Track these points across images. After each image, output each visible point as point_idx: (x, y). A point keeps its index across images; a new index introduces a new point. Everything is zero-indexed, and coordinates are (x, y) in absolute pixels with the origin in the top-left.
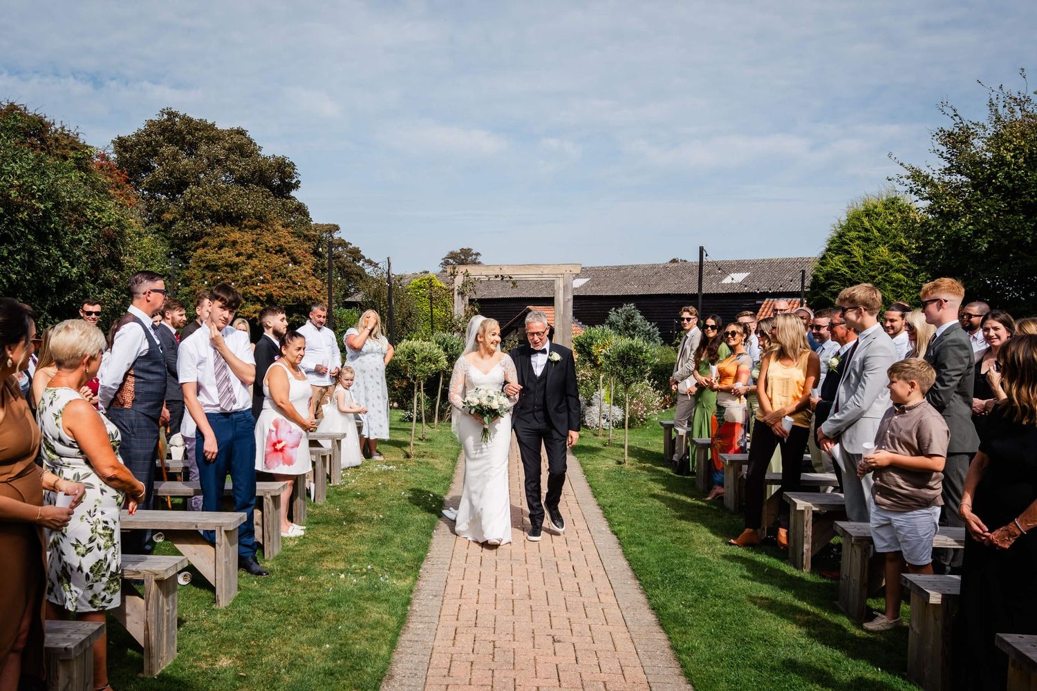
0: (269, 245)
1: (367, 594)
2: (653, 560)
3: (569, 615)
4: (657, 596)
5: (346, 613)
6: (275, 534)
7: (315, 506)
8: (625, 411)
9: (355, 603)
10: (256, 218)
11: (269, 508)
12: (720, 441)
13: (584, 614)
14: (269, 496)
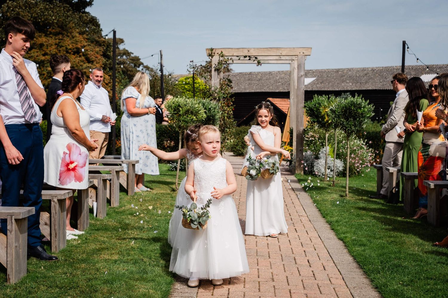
0: (69, 47)
1: (137, 276)
2: (373, 255)
3: (306, 292)
4: (379, 279)
5: (118, 288)
6: (61, 233)
7: (96, 220)
8: (345, 164)
9: (126, 282)
10: (59, 27)
11: (55, 210)
12: (425, 172)
13: (319, 292)
14: (56, 200)
